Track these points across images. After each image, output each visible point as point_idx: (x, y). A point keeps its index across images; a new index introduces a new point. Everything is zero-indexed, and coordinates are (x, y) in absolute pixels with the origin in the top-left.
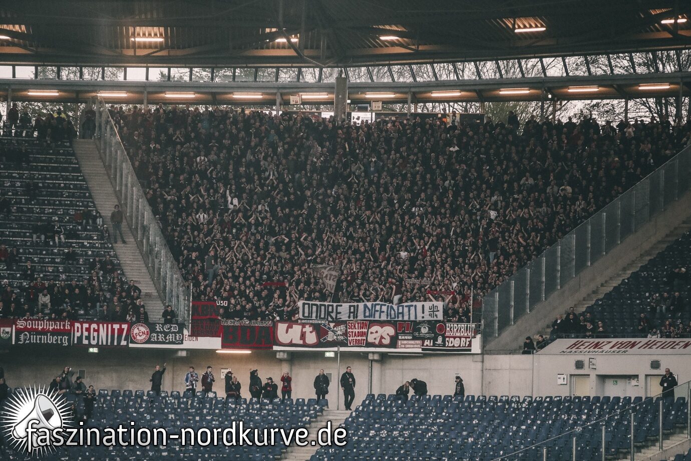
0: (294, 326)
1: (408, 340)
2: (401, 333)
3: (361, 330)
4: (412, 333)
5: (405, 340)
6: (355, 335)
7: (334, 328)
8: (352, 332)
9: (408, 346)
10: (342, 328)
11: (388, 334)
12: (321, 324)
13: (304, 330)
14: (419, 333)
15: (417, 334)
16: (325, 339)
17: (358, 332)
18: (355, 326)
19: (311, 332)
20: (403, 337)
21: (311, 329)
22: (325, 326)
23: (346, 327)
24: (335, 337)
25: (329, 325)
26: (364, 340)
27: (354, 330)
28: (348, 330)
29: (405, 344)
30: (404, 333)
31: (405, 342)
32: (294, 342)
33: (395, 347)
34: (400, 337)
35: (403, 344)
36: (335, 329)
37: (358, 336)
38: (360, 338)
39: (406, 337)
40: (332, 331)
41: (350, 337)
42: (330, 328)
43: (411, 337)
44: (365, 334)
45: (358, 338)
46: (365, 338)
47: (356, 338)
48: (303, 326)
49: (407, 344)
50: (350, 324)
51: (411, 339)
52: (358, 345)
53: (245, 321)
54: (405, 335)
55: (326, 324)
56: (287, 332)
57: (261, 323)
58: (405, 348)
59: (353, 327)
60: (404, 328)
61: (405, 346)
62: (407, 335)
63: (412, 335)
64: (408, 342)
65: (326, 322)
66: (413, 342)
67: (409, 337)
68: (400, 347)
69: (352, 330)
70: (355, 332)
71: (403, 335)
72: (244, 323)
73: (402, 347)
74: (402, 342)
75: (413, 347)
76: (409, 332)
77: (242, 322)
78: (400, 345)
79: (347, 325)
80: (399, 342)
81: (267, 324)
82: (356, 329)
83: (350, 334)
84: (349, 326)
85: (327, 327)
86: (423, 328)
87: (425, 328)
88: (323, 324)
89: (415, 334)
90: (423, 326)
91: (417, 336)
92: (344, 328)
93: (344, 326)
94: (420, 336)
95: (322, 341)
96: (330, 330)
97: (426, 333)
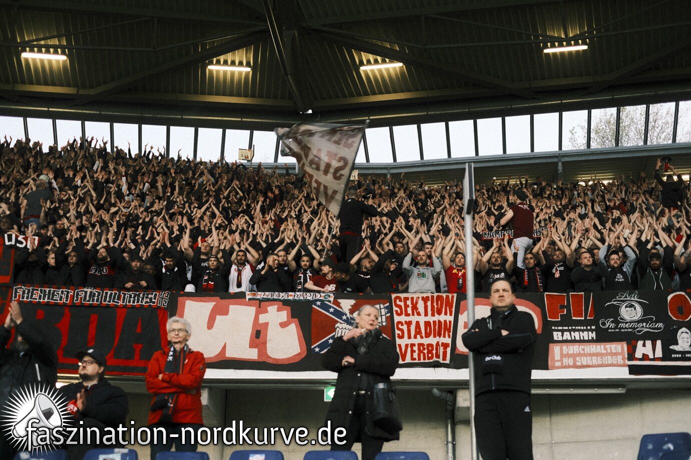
0: (232, 307)
1: (582, 341)
2: (557, 324)
3: (437, 318)
4: (595, 322)
5: (574, 341)
6: (418, 332)
7: (352, 312)
8: (409, 324)
9: (585, 361)
13: (263, 319)
14: (617, 322)
15: (609, 324)
17: (427, 324)
18: (415, 307)
19: (283, 325)
20: (567, 336)
21: (284, 315)
23: (390, 309)
25: (338, 304)
26: (445, 346)
27: (414, 319)
28: (397, 319)
29: (574, 356)
30: (567, 322)
31: (575, 348)
32: (230, 354)
33: (545, 366)
34: (557, 336)
35: (569, 356)
37: (427, 335)
38: (432, 340)
39: (576, 335)
41: (401, 337)
43: (593, 335)
44: (447, 329)
45: (426, 341)
46: (448, 340)
47: (419, 340)
48: (260, 307)
49: (580, 355)
50: (401, 301)
51: (593, 338)
52: (427, 361)
53: (86, 292)
54: (570, 328)
55: (330, 301)
56: (211, 324)
57: (134, 298)
58: (575, 366)
59: (409, 310)
60: (568, 307)
61: (575, 361)
62: (579, 328)
63: (593, 327)
64: (583, 350)
65: (329, 296)
66: (598, 347)
67: (586, 333)
68: (558, 364)
69: (408, 319)
70: (418, 323)
71: (567, 328)
72: (83, 296)
73: (562, 364)
74: (564, 347)
75: (600, 363)
76: (583, 318)
77: (78, 294)
78: (559, 359)
79: (391, 305)
80: (556, 351)
81: (151, 299)
82: (419, 314)
83: (402, 331)
84: (397, 306)
85: (332, 310)
86: (626, 307)
87: (632, 306)
88: (319, 303)
89: (604, 324)
90: (623, 301)
91: (611, 328)
92: (383, 313)
93: (382, 306)
94: (621, 328)
95: (317, 350)
96: (341, 319)
97: (638, 322)
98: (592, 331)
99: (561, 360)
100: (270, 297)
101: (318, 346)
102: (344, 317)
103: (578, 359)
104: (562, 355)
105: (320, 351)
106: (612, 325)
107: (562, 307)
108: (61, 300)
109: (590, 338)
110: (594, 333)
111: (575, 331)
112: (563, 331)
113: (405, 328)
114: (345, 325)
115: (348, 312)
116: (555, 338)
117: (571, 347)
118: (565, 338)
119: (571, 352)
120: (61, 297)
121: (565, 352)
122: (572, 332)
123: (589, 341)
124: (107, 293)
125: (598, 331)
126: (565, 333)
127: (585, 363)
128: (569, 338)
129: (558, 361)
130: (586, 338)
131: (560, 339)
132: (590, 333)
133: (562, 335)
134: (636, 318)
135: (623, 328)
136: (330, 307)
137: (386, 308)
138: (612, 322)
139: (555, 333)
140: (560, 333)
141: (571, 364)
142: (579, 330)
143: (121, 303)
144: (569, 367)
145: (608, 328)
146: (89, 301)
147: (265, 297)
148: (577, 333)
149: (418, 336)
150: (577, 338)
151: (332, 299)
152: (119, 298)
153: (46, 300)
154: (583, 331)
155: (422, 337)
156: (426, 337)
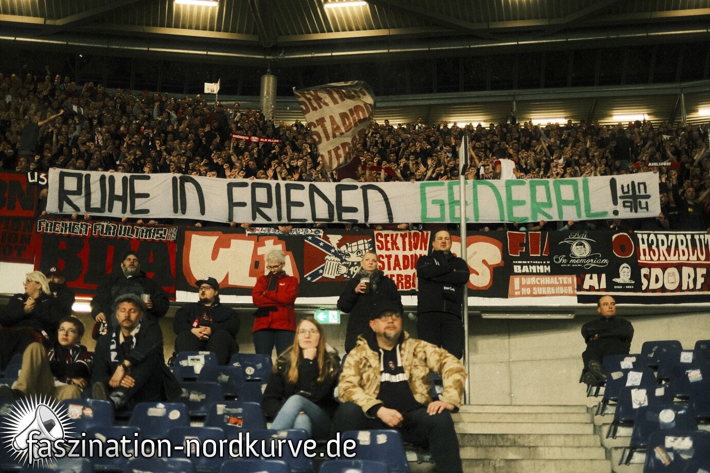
0: (233, 241)
1: (538, 274)
2: (518, 259)
3: (413, 252)
4: (550, 258)
5: (532, 274)
6: (397, 264)
7: (339, 245)
8: (389, 257)
9: (540, 291)
10: (361, 247)
11: (484, 262)
12: (306, 237)
14: (568, 258)
15: (562, 260)
16: (317, 274)
17: (405, 257)
18: (394, 243)
20: (525, 269)
22: (317, 242)
23: (372, 244)
24: (344, 270)
25: (327, 239)
27: (393, 253)
29: (531, 286)
30: (526, 257)
31: (532, 280)
32: (232, 282)
33: (505, 295)
34: (517, 269)
35: (526, 286)
36: (343, 248)
37: (405, 267)
38: (409, 271)
39: (534, 269)
40: (336, 254)
42: (328, 248)
43: (548, 269)
45: (404, 272)
47: (397, 272)
48: (258, 241)
49: (536, 285)
50: (382, 237)
51: (547, 271)
52: (404, 290)
53: (103, 226)
54: (528, 262)
55: (320, 236)
56: (214, 256)
57: (146, 233)
58: (532, 295)
59: (390, 245)
60: (526, 245)
61: (532, 291)
62: (537, 262)
63: (548, 262)
64: (539, 281)
65: (319, 232)
66: (552, 278)
67: (542, 267)
68: (516, 293)
69: (388, 253)
70: (397, 256)
71: (526, 262)
72: (100, 229)
73: (521, 293)
74: (523, 279)
75: (554, 292)
76: (539, 255)
77: (96, 228)
78: (519, 289)
79: (373, 241)
80: (516, 282)
81: (161, 235)
82: (398, 249)
83: (383, 263)
84: (379, 241)
85: (321, 244)
86: (577, 245)
87: (581, 244)
88: (310, 238)
89: (557, 260)
90: (574, 240)
91: (564, 264)
92: (367, 247)
93: (366, 241)
94: (572, 264)
95: (309, 279)
96: (330, 252)
97: (587, 258)
98: (547, 265)
99: (520, 290)
100: (266, 232)
101: (310, 276)
102: (333, 251)
103: (534, 289)
104: (521, 285)
105: (312, 280)
106: (565, 261)
107: (522, 245)
108: (80, 233)
109: (545, 272)
110: (549, 267)
111: (532, 265)
112: (522, 265)
113: (385, 260)
114: (333, 258)
115: (336, 246)
116: (516, 271)
117: (529, 279)
118: (524, 271)
119: (529, 283)
120: (81, 231)
121: (523, 283)
122: (530, 266)
123: (544, 274)
124: (121, 227)
125: (553, 265)
126: (524, 267)
127: (540, 293)
128: (528, 271)
129: (518, 290)
130: (542, 271)
131: (520, 271)
132: (545, 266)
133: (522, 269)
134: (585, 255)
135: (573, 264)
136: (321, 241)
137: (369, 243)
138: (564, 258)
139: (515, 267)
140: (519, 267)
141: (529, 293)
142: (536, 265)
143: (134, 236)
144: (527, 295)
145: (561, 263)
146: (106, 234)
147: (262, 232)
148: (534, 267)
149: (397, 268)
150: (535, 271)
151: (321, 234)
152: (133, 233)
153: (67, 233)
154: (539, 265)
155: (400, 269)
156: (404, 269)
